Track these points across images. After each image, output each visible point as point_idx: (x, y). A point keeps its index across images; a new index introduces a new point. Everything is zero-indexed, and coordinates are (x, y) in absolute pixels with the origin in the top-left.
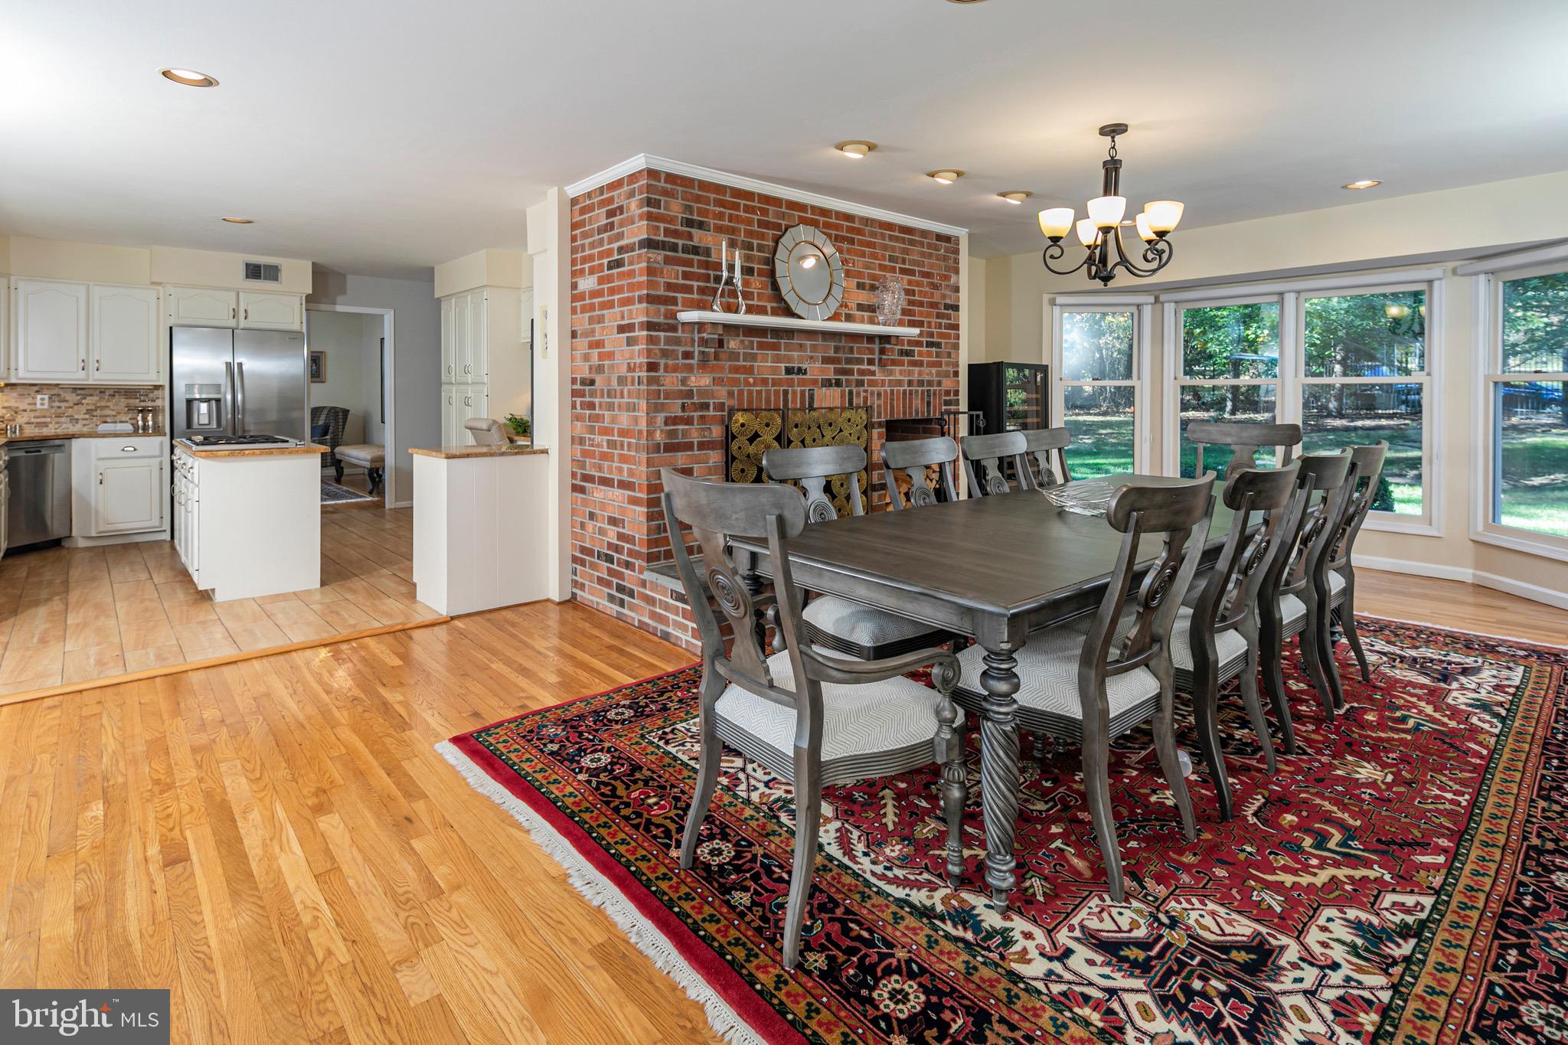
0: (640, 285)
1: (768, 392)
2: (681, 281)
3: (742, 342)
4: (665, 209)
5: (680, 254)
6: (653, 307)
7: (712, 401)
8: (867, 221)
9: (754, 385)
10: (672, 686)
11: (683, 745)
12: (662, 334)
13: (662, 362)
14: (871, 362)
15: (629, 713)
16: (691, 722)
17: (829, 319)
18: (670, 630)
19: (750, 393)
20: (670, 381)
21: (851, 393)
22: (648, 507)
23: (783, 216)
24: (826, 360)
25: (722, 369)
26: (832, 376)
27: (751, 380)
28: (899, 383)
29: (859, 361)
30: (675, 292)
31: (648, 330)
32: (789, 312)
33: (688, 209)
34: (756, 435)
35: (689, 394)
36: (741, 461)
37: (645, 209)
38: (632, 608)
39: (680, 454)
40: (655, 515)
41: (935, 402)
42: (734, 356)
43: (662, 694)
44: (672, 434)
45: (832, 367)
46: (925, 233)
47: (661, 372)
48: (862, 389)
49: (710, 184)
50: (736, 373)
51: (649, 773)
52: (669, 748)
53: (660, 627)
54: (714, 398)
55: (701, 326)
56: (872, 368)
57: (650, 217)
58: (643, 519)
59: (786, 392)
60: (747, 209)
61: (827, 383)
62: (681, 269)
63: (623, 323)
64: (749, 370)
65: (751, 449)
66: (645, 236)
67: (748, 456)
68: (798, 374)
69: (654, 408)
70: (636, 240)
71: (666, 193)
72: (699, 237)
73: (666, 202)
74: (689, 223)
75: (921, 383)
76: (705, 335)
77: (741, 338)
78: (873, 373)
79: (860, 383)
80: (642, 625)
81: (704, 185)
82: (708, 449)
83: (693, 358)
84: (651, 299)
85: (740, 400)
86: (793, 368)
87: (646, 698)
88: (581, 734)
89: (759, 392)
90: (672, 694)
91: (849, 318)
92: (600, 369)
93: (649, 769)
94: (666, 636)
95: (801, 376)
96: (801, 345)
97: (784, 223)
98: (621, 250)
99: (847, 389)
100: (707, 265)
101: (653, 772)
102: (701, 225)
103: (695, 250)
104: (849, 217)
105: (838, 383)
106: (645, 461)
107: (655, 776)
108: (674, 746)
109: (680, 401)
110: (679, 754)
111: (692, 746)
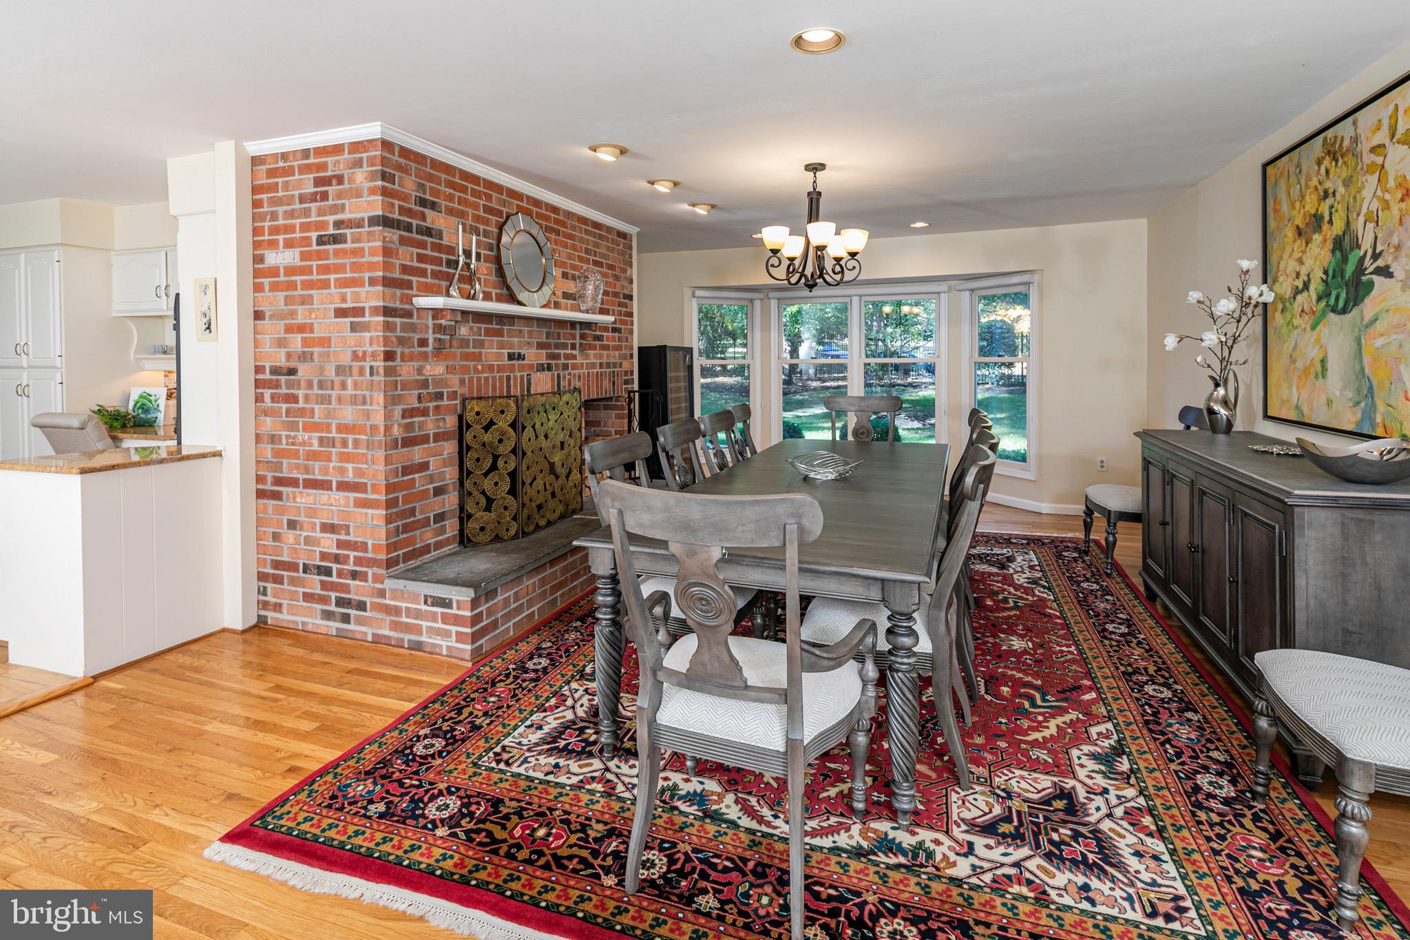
0: (372, 266)
1: (494, 378)
2: (416, 264)
3: (471, 328)
4: (399, 185)
5: (414, 235)
6: (389, 291)
7: (445, 390)
8: (569, 214)
9: (482, 372)
10: (464, 700)
11: (526, 761)
12: (398, 320)
13: (399, 350)
14: (573, 347)
15: (439, 743)
16: (516, 734)
17: (544, 306)
18: (424, 638)
19: (479, 379)
20: (407, 371)
21: (559, 376)
22: (387, 508)
23: (504, 203)
24: (541, 346)
25: (453, 356)
26: (544, 361)
27: (480, 367)
28: (593, 365)
29: (565, 346)
30: (410, 275)
31: (385, 315)
32: (513, 299)
33: (421, 187)
34: (492, 423)
35: (424, 384)
36: (476, 450)
37: (380, 183)
38: (360, 621)
39: (416, 448)
40: (394, 517)
41: (619, 381)
42: (464, 343)
43: (459, 713)
44: (409, 427)
45: (544, 352)
46: (609, 229)
47: (398, 362)
48: (567, 372)
49: (442, 164)
50: (467, 360)
51: (514, 804)
52: (514, 769)
53: (407, 637)
54: (447, 387)
55: (437, 313)
56: (574, 352)
57: (385, 192)
58: (382, 523)
59: (508, 378)
60: (476, 194)
61: (541, 368)
62: (415, 251)
63: (344, 306)
64: (478, 357)
65: (487, 437)
66: (380, 213)
67: (484, 445)
68: (518, 359)
69: (391, 401)
70: (366, 215)
71: (400, 168)
72: (434, 219)
73: (400, 177)
74: (423, 202)
75: (608, 365)
76: (443, 322)
77: (471, 324)
78: (574, 357)
79: (565, 367)
80: (377, 639)
81: (436, 164)
82: (443, 440)
83: (427, 346)
84: (388, 282)
85: (471, 388)
86: (514, 353)
87: (444, 721)
88: (401, 784)
89: (487, 379)
90: (470, 709)
91: (557, 306)
92: (305, 357)
93: (511, 799)
94: (418, 646)
95: (521, 362)
96: (520, 331)
97: (505, 210)
98: (338, 224)
99: (556, 373)
100: (438, 248)
101: (519, 801)
102: (433, 206)
103: (428, 232)
104: (555, 210)
105: (549, 368)
106: (383, 458)
107: (523, 804)
108: (519, 766)
109: (416, 392)
110: (531, 773)
111: (537, 760)
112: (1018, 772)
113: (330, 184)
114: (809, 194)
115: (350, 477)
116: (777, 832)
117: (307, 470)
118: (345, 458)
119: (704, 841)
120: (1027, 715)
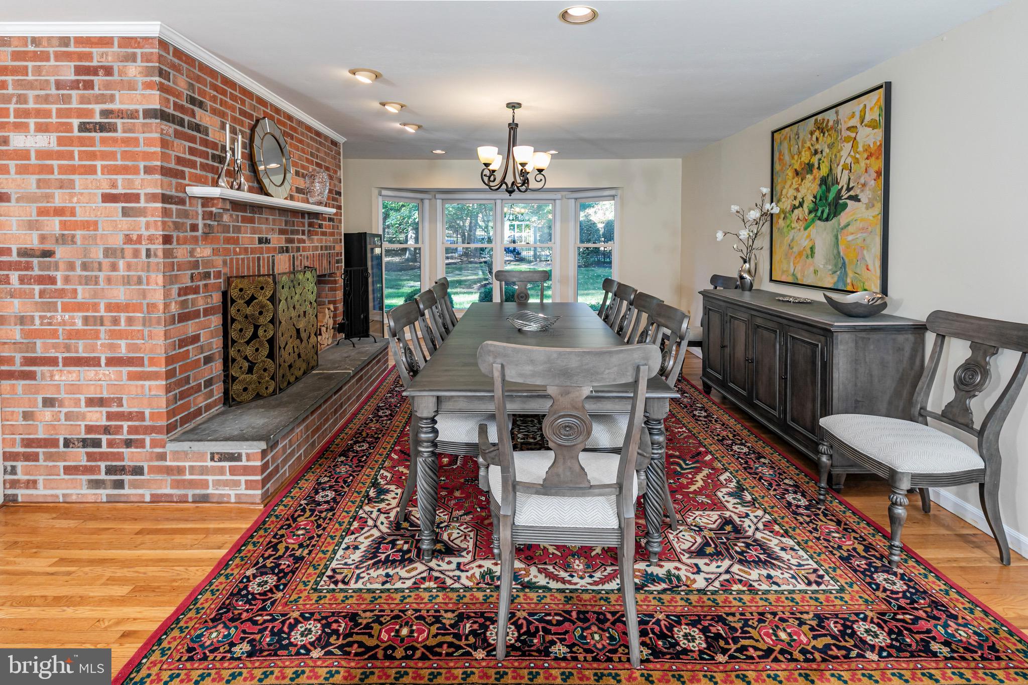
0: (147, 156)
1: (248, 258)
2: (188, 156)
3: (231, 216)
4: (174, 83)
5: (186, 130)
6: (166, 179)
7: (212, 270)
8: (300, 123)
9: (240, 254)
10: (274, 537)
11: (359, 577)
12: (174, 207)
13: (175, 234)
14: (303, 234)
15: (271, 580)
16: (338, 556)
17: (286, 199)
18: (210, 491)
19: (237, 259)
20: (181, 253)
21: (294, 258)
22: (167, 379)
23: (254, 108)
24: (282, 232)
25: (218, 240)
26: (284, 245)
27: (238, 250)
28: (316, 248)
29: (297, 232)
30: (184, 166)
31: (163, 202)
32: (262, 191)
33: (191, 87)
34: (253, 298)
35: (196, 265)
36: (239, 322)
37: (157, 79)
38: (134, 485)
39: (190, 322)
40: (173, 386)
41: (333, 261)
42: (226, 229)
43: (276, 549)
44: (183, 304)
45: (283, 237)
46: (326, 138)
47: (175, 245)
48: (299, 254)
49: (207, 67)
50: (228, 244)
51: (368, 614)
52: (353, 585)
53: (190, 493)
54: (214, 267)
55: (207, 201)
56: (304, 237)
57: (162, 88)
58: (162, 393)
59: (259, 258)
60: (233, 98)
61: (283, 250)
62: (188, 144)
63: (114, 191)
64: (236, 241)
65: (249, 310)
66: (158, 107)
67: (246, 317)
68: (265, 243)
69: (170, 280)
70: (140, 108)
71: (174, 67)
72: (203, 117)
73: (174, 75)
74: (192, 101)
75: (326, 248)
76: (214, 209)
77: (230, 212)
78: (304, 241)
79: (298, 249)
80: (155, 499)
81: (203, 68)
82: (212, 314)
83: (198, 231)
84: (165, 172)
85: (231, 268)
86: (263, 238)
87: (265, 559)
88: (255, 623)
89: (243, 260)
90: (284, 544)
91: (292, 198)
92: (62, 240)
93: (364, 611)
94: (205, 499)
95: (267, 245)
96: (267, 219)
97: (255, 114)
98: (105, 113)
99: (292, 255)
100: (205, 143)
101: (372, 611)
102: (201, 105)
103: (197, 128)
104: (290, 118)
105: (287, 251)
106: (162, 333)
107: (376, 613)
108: (356, 582)
109: (189, 272)
110: (369, 586)
111: (368, 574)
112: (697, 513)
113: (96, 74)
114: (509, 124)
115: (123, 351)
116: (578, 587)
117: (68, 348)
118: (113, 335)
119: (533, 606)
120: (682, 475)
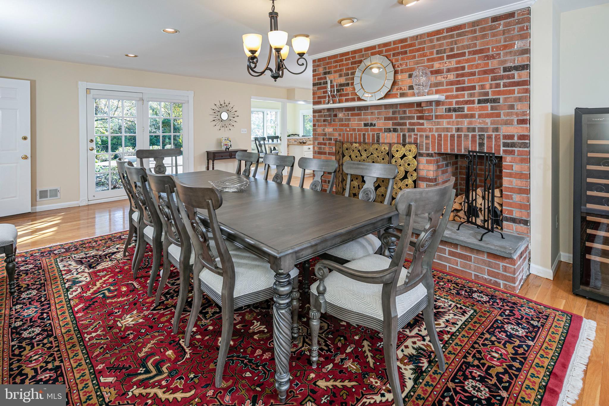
1: (355, 134)
3: (344, 114)
4: (318, 71)
5: (322, 85)
7: (333, 138)
8: (417, 37)
9: (350, 131)
12: (317, 114)
13: (317, 123)
14: (420, 118)
19: (348, 134)
20: (320, 130)
21: (404, 135)
23: (363, 55)
24: (387, 119)
25: (336, 125)
26: (391, 127)
27: (348, 129)
29: (411, 118)
30: (321, 99)
31: (313, 113)
33: (325, 68)
35: (325, 135)
39: (322, 156)
41: (491, 144)
42: (341, 120)
44: (320, 148)
45: (391, 122)
46: (477, 23)
47: (317, 127)
49: (332, 56)
50: (342, 127)
54: (333, 136)
56: (421, 121)
59: (364, 135)
60: (347, 59)
61: (388, 131)
62: (322, 90)
64: (347, 125)
68: (371, 126)
69: (315, 139)
71: (318, 66)
72: (329, 77)
73: (318, 69)
74: (325, 73)
77: (344, 112)
78: (422, 124)
79: (411, 130)
81: (330, 58)
82: (332, 155)
85: (344, 137)
86: (368, 124)
89: (351, 134)
95: (372, 127)
96: (372, 113)
99: (401, 134)
102: (329, 73)
104: (403, 41)
105: (395, 130)
109: (322, 137)
